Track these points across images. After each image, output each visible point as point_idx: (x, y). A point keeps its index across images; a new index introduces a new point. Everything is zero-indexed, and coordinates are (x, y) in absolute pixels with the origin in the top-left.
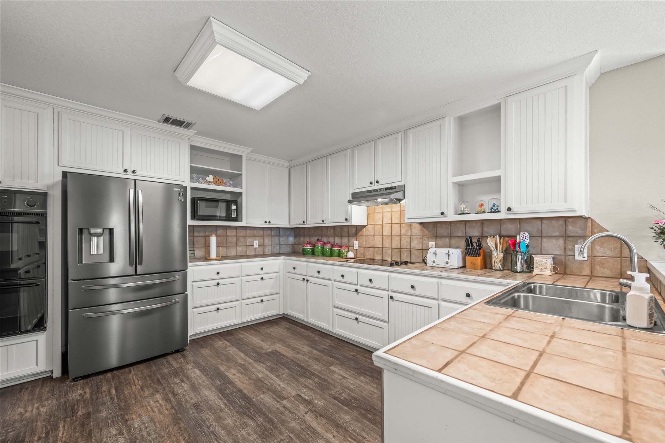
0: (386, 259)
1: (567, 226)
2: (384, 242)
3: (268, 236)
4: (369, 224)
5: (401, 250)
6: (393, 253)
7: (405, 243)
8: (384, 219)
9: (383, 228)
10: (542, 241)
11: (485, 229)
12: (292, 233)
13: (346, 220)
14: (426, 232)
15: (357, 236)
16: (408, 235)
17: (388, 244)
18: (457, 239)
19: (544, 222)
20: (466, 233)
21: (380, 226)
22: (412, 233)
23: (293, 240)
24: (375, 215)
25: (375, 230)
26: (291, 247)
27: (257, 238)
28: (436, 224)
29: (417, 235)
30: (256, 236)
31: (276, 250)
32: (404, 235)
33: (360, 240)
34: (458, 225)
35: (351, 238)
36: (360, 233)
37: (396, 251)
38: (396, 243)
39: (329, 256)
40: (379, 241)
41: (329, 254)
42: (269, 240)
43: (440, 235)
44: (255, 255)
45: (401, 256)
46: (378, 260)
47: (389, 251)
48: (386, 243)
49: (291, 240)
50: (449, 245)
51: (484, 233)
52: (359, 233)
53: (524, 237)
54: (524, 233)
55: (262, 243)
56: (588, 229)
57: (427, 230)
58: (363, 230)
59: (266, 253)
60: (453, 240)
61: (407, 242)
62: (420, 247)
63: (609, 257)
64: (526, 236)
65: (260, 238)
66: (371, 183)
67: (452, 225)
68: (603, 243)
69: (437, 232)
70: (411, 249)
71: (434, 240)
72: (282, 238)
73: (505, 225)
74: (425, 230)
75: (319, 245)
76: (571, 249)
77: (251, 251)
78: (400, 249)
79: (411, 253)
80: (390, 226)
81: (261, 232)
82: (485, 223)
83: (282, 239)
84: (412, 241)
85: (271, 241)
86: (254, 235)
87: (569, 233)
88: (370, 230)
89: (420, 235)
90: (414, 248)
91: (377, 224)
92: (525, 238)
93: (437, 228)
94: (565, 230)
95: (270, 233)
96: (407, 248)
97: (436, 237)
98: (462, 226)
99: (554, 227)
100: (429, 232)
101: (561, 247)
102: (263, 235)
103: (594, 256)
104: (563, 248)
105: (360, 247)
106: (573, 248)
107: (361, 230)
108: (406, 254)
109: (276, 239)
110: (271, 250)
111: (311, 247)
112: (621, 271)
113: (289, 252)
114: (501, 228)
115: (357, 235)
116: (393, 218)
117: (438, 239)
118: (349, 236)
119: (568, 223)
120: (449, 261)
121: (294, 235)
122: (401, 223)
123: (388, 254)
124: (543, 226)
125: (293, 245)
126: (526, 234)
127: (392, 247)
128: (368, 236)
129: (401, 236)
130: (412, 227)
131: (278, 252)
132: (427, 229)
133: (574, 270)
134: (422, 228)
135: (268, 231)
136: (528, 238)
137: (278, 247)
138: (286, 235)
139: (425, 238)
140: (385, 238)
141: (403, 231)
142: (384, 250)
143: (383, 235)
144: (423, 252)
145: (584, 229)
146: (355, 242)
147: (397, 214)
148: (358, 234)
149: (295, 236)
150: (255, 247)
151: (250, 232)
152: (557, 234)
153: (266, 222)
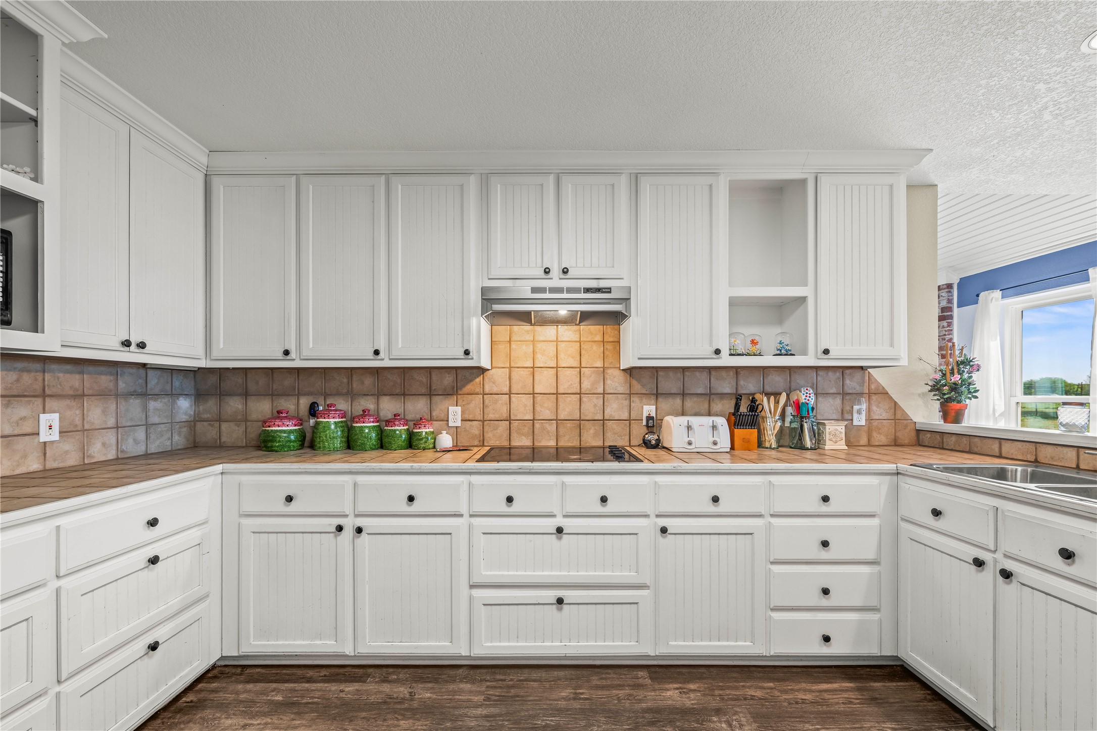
0: (544, 443)
1: (844, 380)
2: (538, 408)
3: (102, 394)
4: (496, 368)
5: (580, 423)
6: (562, 431)
7: (591, 407)
8: (539, 356)
9: (536, 377)
10: (818, 401)
11: (742, 383)
12: (189, 385)
13: (467, 353)
14: (637, 387)
15: (457, 394)
16: (598, 392)
17: (548, 411)
18: (695, 399)
19: (821, 373)
20: (710, 388)
21: (525, 373)
22: (607, 388)
23: (191, 406)
24: (513, 346)
25: (513, 381)
26: (185, 429)
27: (50, 403)
28: (657, 371)
29: (615, 392)
30: (50, 396)
31: (135, 444)
32: (587, 392)
33: (468, 404)
34: (698, 374)
35: (436, 399)
36: (469, 388)
37: (568, 425)
38: (568, 409)
39: (372, 449)
40: (525, 406)
41: (374, 443)
42: (104, 412)
43: (664, 392)
44: (45, 470)
45: (580, 436)
46: (522, 447)
47: (552, 427)
48: (542, 410)
49: (184, 405)
50: (680, 410)
51: (740, 389)
52: (464, 386)
53: (808, 395)
54: (807, 389)
55: (78, 421)
56: (865, 384)
57: (639, 383)
58: (477, 380)
59: (93, 457)
60: (688, 401)
61: (595, 406)
62: (625, 416)
63: (884, 420)
64: (810, 394)
65: (67, 402)
66: (547, 271)
67: (687, 373)
68: (880, 403)
69: (659, 386)
70: (604, 420)
71: (653, 402)
72: (156, 400)
73: (770, 376)
74: (634, 382)
75: (332, 421)
76: (848, 411)
77: (25, 457)
78: (578, 420)
79: (605, 428)
80: (553, 371)
81: (72, 380)
82: (741, 372)
83: (153, 405)
84: (605, 404)
85: (114, 415)
86: (39, 392)
87: (847, 390)
88: (497, 380)
89: (624, 392)
90: (611, 418)
91: (518, 367)
92: (810, 397)
93: (659, 379)
94: (843, 385)
95: (111, 385)
96: (596, 418)
97: (657, 395)
98: (704, 376)
99: (830, 381)
100: (643, 386)
101: (839, 408)
102: (80, 392)
103: (871, 420)
104: (840, 410)
105: (469, 420)
106: (851, 410)
107: (471, 381)
108: (592, 431)
109: (135, 404)
110: (114, 448)
111: (296, 428)
112: (895, 436)
113: (179, 447)
114: (765, 380)
115: (460, 392)
116: (562, 356)
117: (660, 399)
118: (430, 394)
119: (846, 376)
120: (692, 440)
121: (193, 392)
122: (580, 367)
123: (548, 432)
124: (819, 378)
125: (192, 424)
126: (809, 391)
127: (559, 418)
128: (491, 394)
129: (580, 394)
130: (606, 375)
131: (140, 449)
132: (639, 381)
133: (851, 440)
134: (629, 379)
135: (103, 377)
136: (813, 396)
137: (141, 434)
138: (170, 393)
139: (635, 399)
140: (539, 398)
141: (586, 385)
142: (537, 425)
143: (536, 392)
144: (630, 425)
145: (862, 385)
146: (452, 409)
147: (572, 347)
148: (461, 389)
149: (199, 396)
150: (44, 437)
151: (18, 380)
152: (833, 390)
153: (127, 344)
